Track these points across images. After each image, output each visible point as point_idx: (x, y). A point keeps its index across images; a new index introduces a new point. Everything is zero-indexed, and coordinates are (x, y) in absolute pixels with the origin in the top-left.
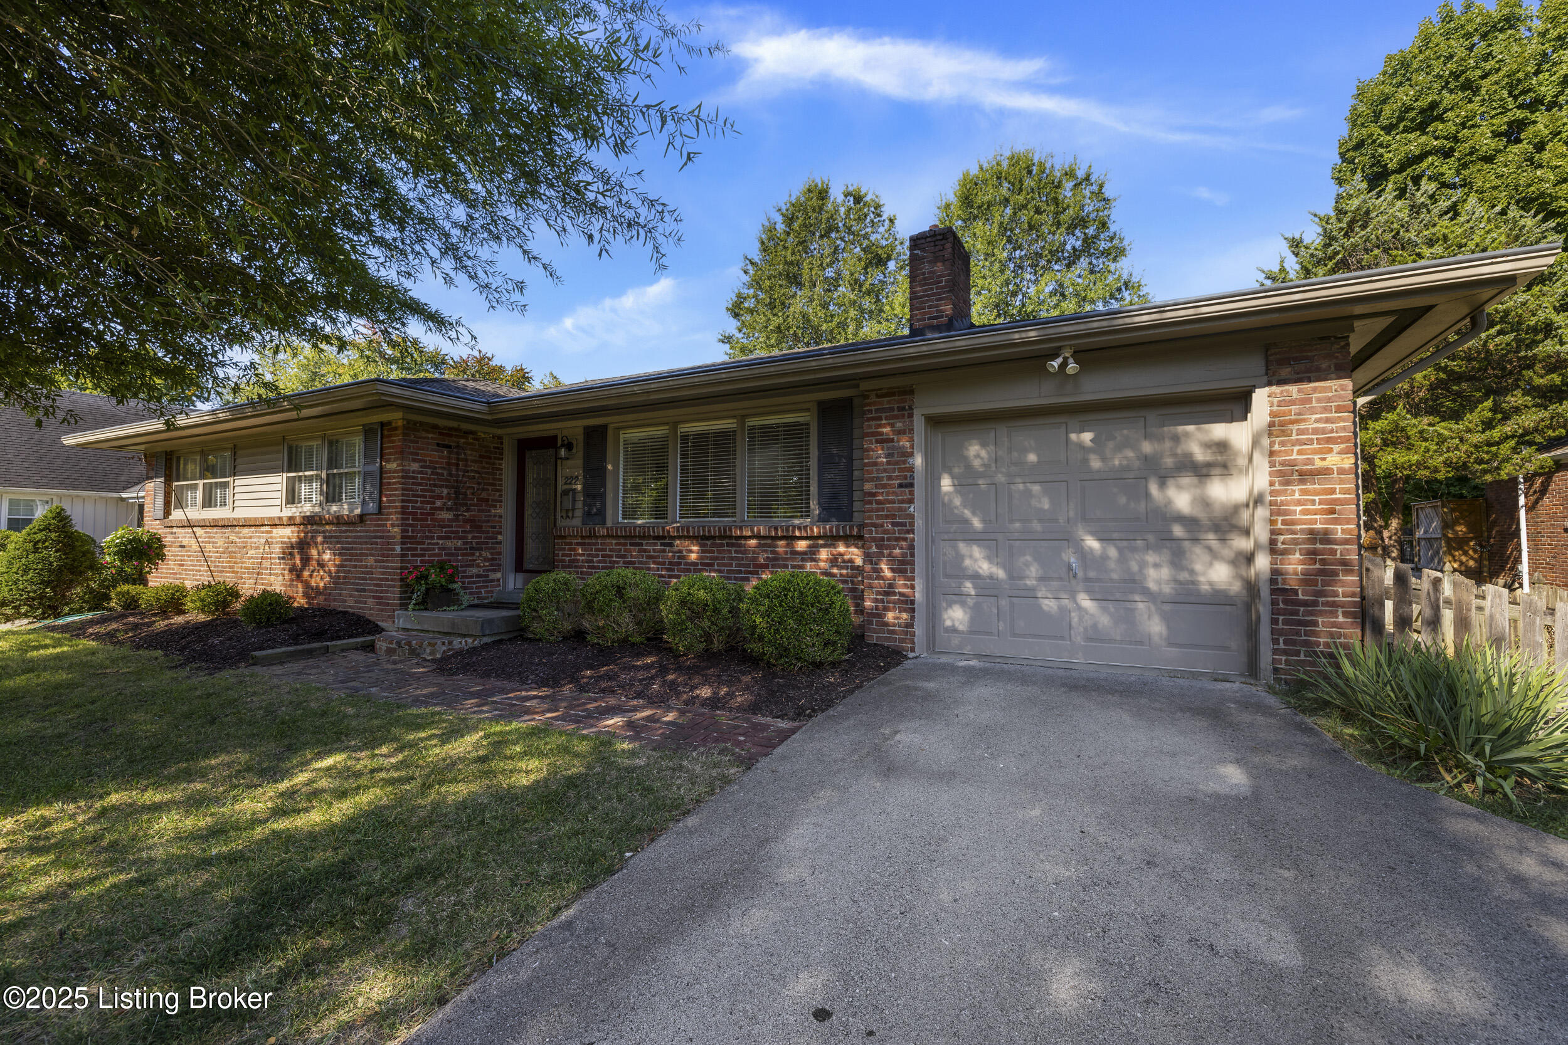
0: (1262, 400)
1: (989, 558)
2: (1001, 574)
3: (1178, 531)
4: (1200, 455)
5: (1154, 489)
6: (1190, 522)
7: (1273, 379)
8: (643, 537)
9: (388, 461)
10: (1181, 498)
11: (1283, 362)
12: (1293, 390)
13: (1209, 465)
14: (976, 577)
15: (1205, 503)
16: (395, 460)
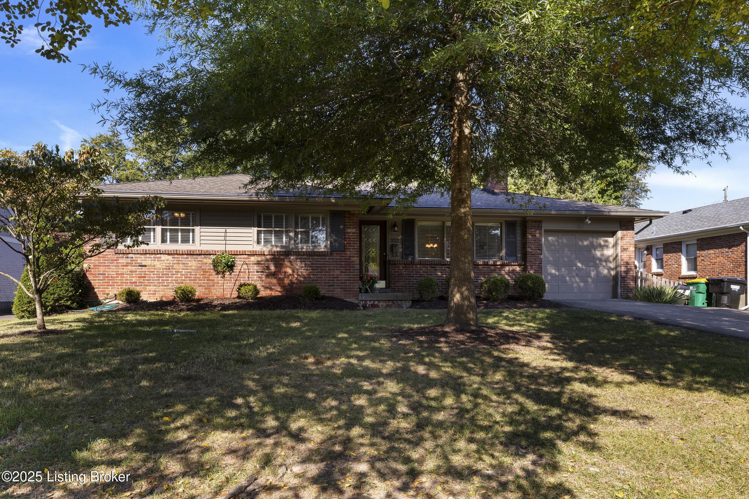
0: (620, 234)
1: (555, 270)
2: (557, 273)
3: (598, 262)
4: (602, 243)
5: (593, 252)
6: (600, 260)
7: (622, 230)
8: (436, 265)
9: (349, 228)
10: (598, 253)
11: (624, 226)
12: (625, 232)
13: (604, 246)
14: (551, 274)
15: (602, 255)
16: (354, 228)
